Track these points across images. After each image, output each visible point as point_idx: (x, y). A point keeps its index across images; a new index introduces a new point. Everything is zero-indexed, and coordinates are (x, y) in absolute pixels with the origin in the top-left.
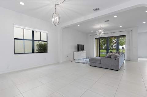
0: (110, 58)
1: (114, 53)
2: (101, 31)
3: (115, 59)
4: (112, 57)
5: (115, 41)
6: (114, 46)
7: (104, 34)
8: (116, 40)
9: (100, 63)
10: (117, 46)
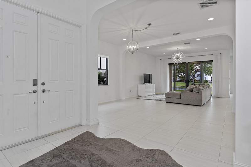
0: (192, 91)
1: (196, 86)
2: (178, 55)
3: (198, 93)
4: (194, 90)
5: (198, 67)
6: (196, 75)
7: (182, 59)
8: (200, 65)
9: (179, 97)
10: (201, 76)
